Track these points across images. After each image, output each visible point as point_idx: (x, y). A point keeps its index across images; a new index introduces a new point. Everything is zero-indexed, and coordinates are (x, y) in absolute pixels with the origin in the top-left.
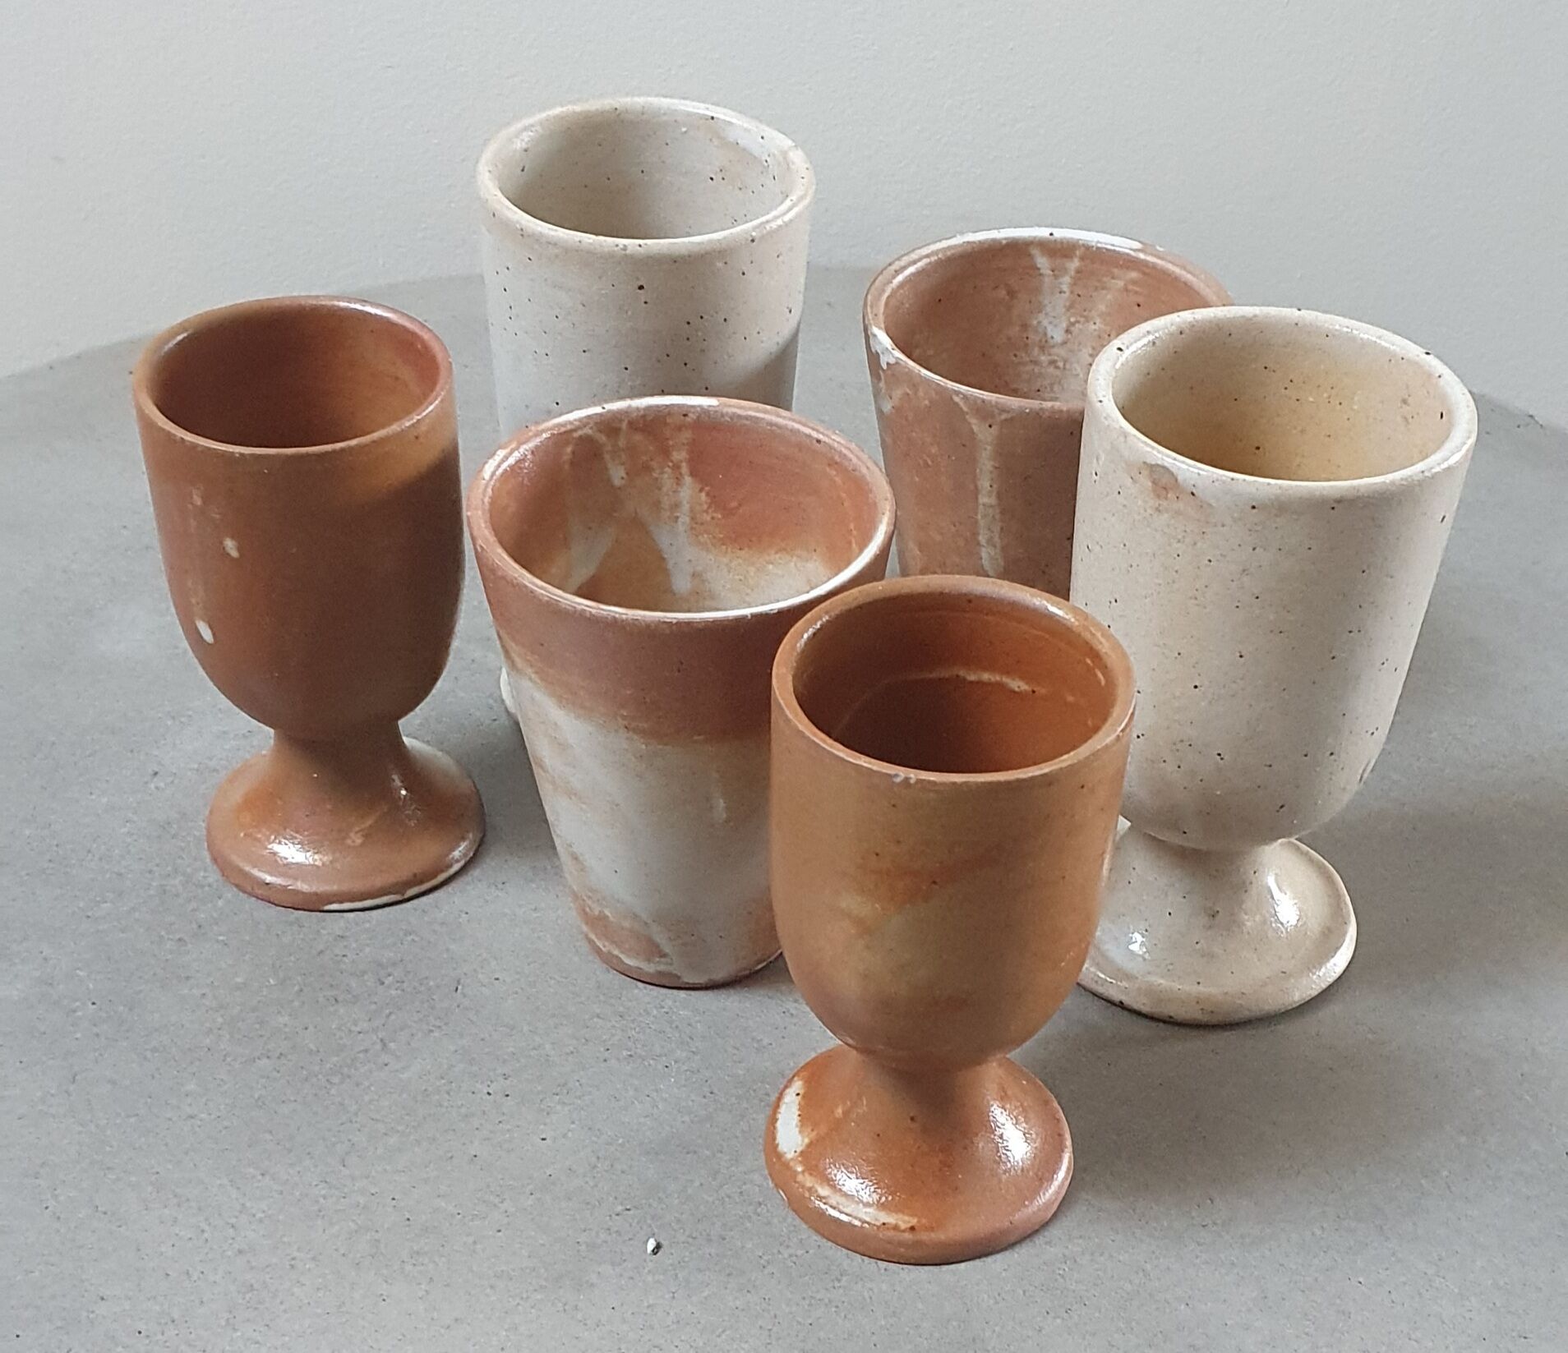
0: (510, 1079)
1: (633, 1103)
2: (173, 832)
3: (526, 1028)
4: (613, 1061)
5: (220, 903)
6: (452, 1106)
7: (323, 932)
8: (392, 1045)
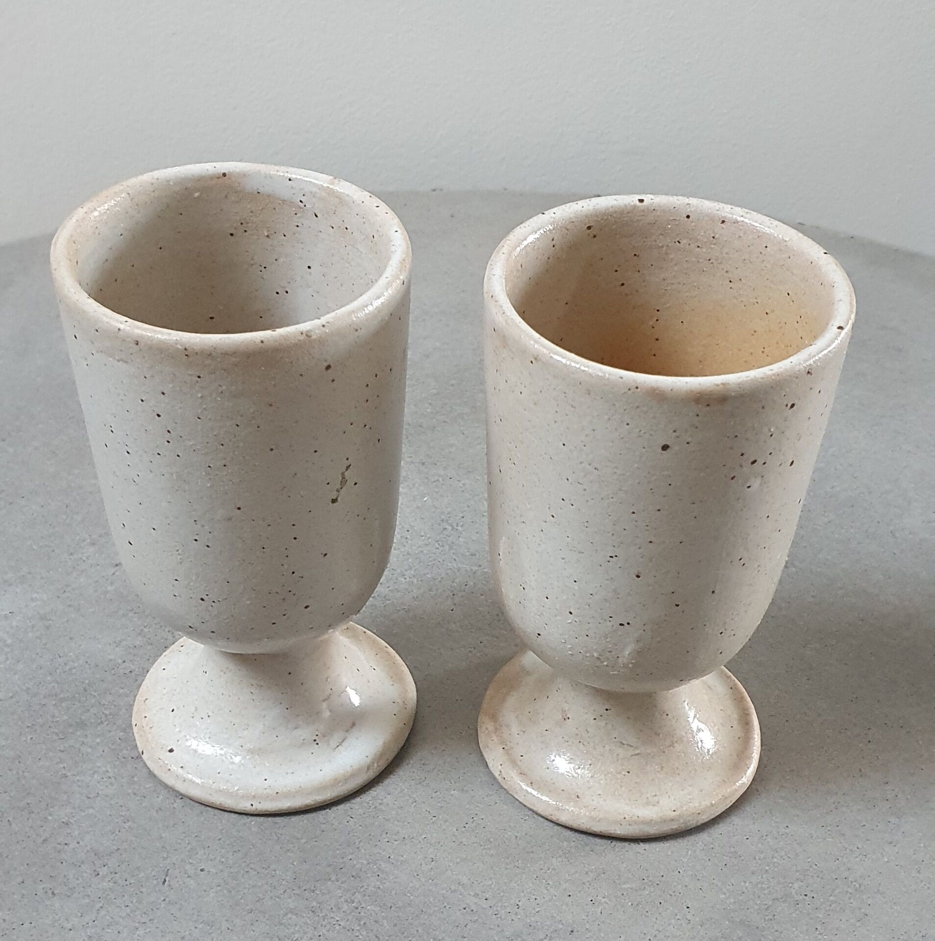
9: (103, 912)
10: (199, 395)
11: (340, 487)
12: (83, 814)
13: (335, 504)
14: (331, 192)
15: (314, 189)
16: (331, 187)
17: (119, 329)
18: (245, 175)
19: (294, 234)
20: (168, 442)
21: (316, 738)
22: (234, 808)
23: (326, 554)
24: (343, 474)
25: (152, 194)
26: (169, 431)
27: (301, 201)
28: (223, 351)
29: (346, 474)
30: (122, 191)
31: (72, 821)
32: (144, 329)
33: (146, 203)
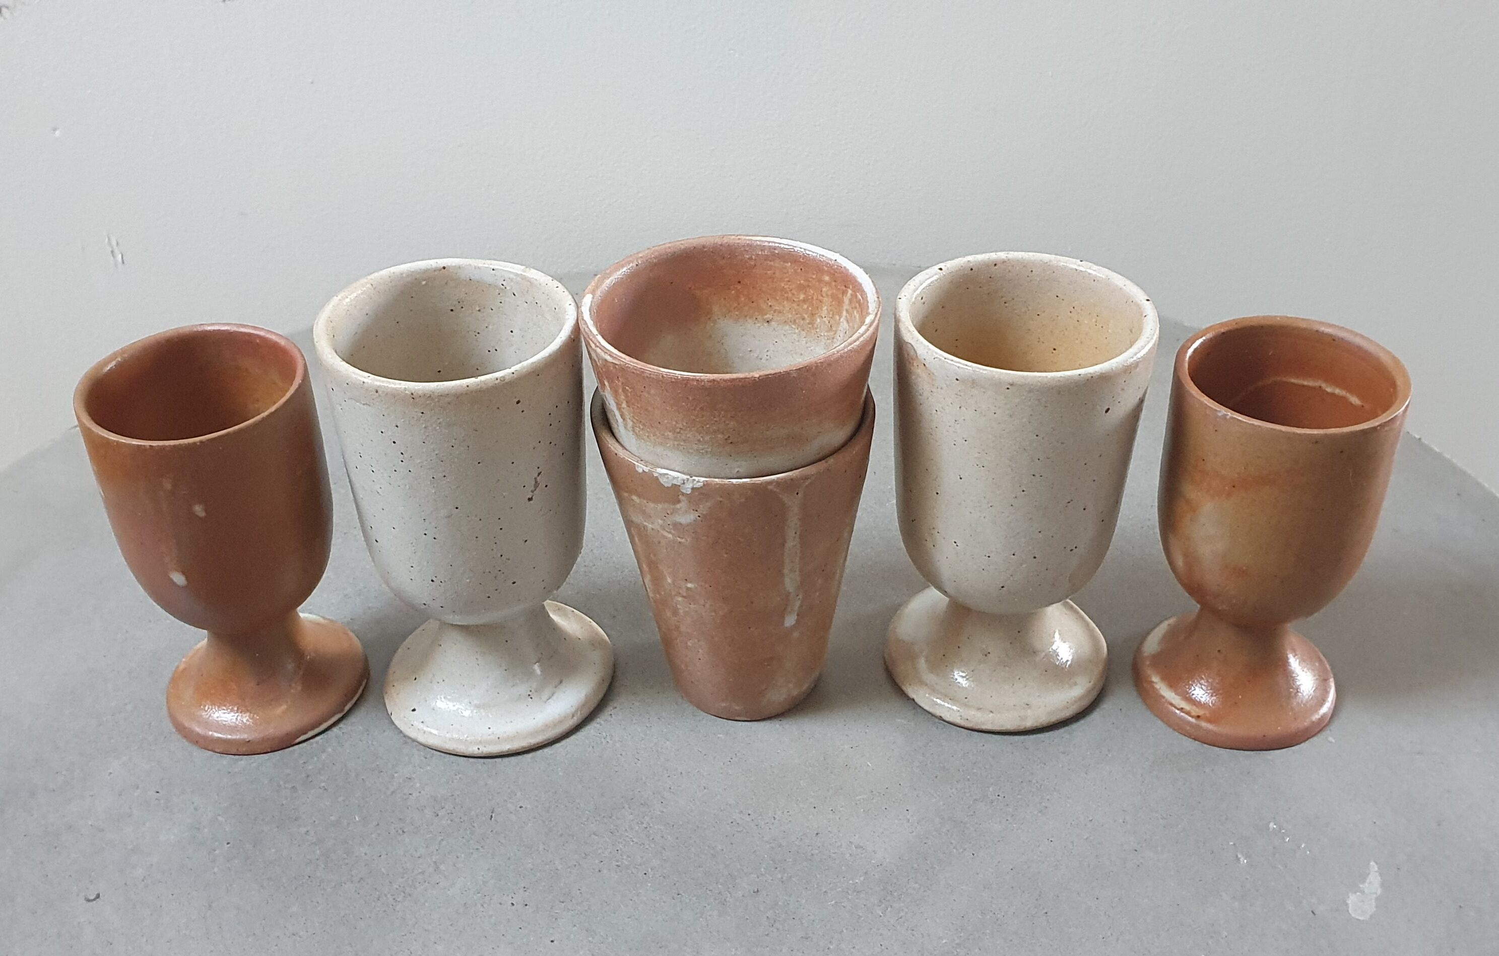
0: (528, 891)
1: (620, 906)
3: (541, 847)
4: (605, 871)
6: (485, 917)
7: (396, 775)
8: (442, 867)
9: (444, 843)
10: (424, 426)
11: (534, 489)
12: (422, 770)
13: (531, 502)
14: (524, 278)
15: (511, 276)
16: (524, 274)
17: (364, 382)
18: (460, 267)
19: (499, 308)
20: (402, 461)
21: (530, 693)
22: (465, 752)
23: (526, 541)
24: (535, 479)
25: (390, 284)
26: (402, 454)
27: (503, 285)
28: (439, 394)
29: (538, 478)
30: (367, 283)
31: (414, 776)
32: (383, 382)
33: (385, 291)
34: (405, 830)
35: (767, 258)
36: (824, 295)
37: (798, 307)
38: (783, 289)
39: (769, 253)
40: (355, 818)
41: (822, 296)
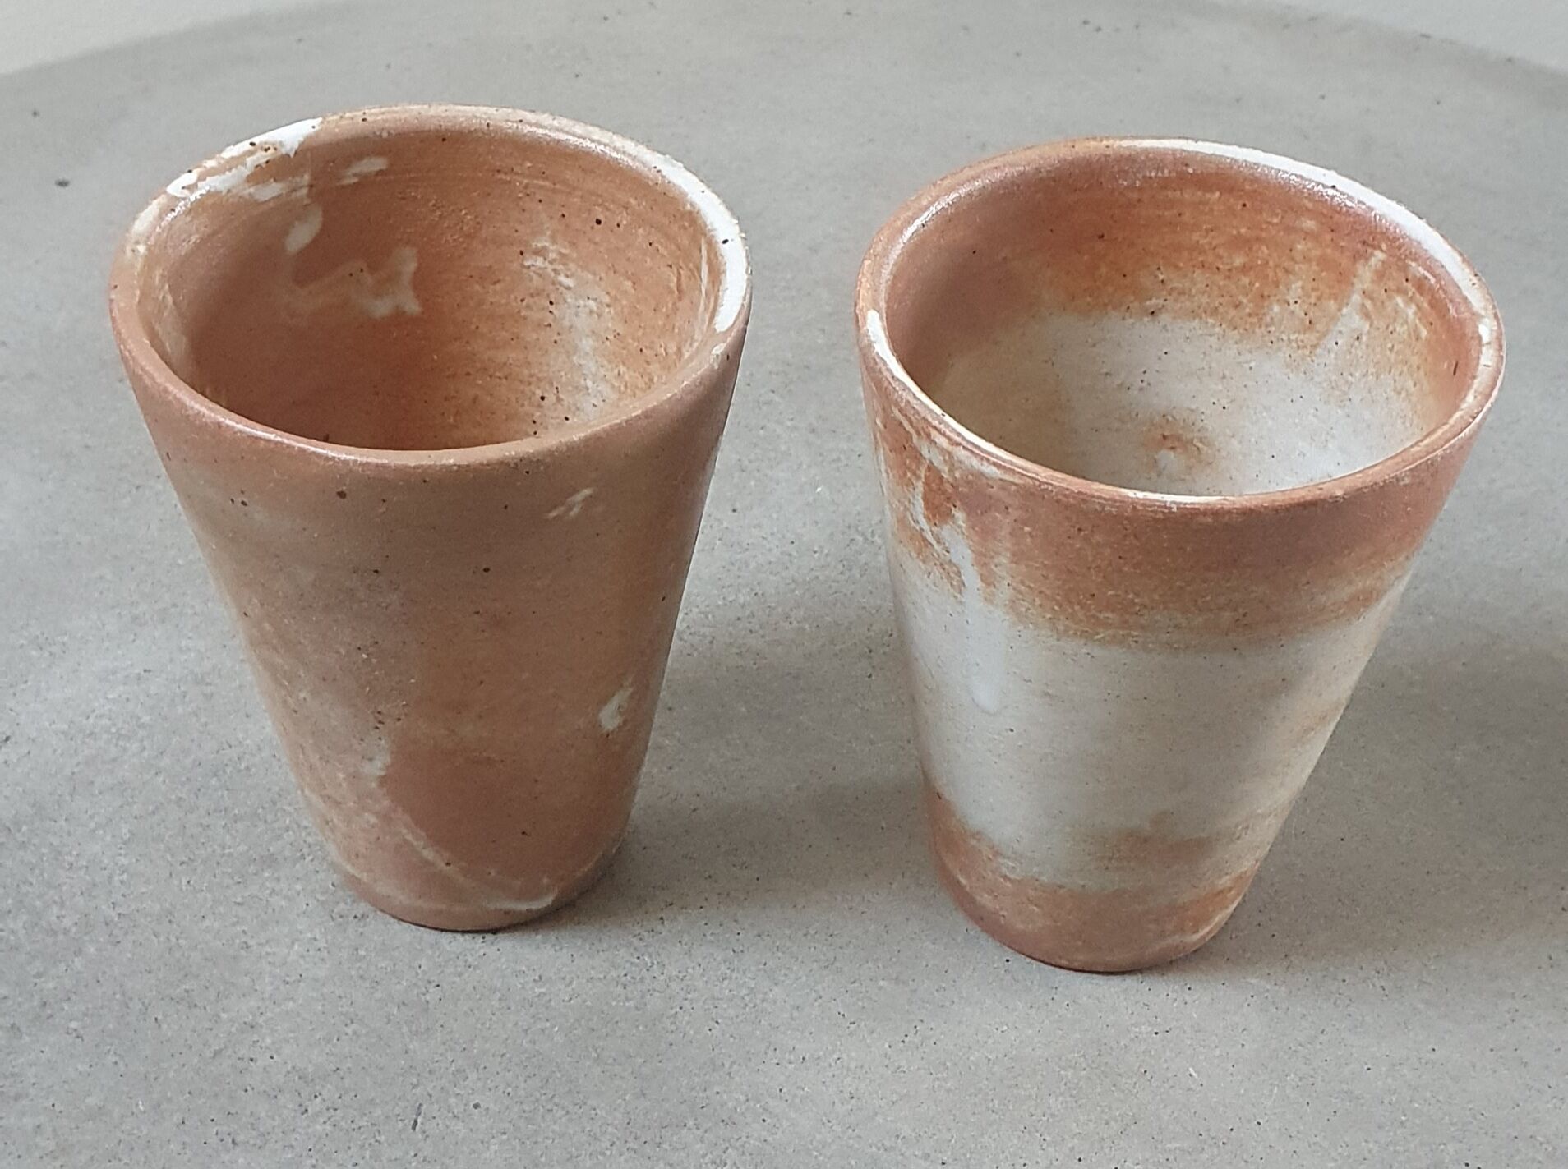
2: (20, 839)
5: (78, 962)
34: (238, 1140)
35: (1165, 184)
36: (1299, 258)
37: (1227, 282)
38: (1196, 248)
39: (1174, 174)
40: (137, 1105)
41: (1293, 259)
